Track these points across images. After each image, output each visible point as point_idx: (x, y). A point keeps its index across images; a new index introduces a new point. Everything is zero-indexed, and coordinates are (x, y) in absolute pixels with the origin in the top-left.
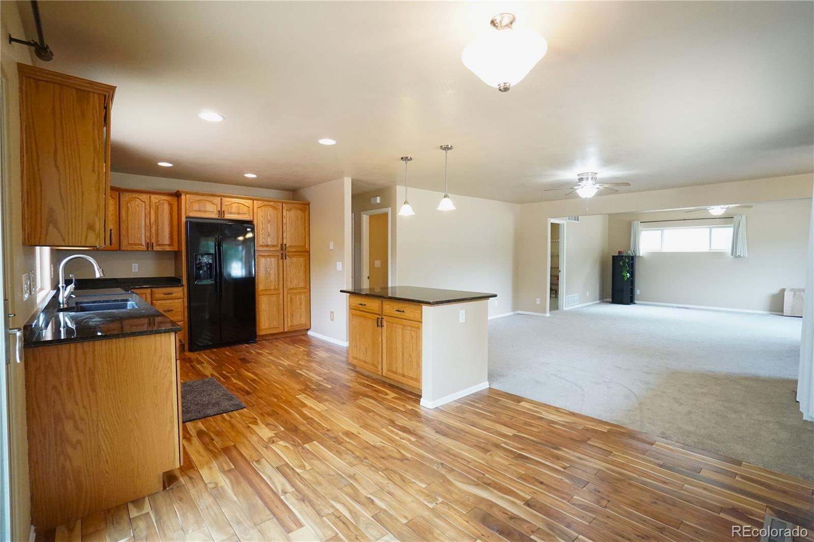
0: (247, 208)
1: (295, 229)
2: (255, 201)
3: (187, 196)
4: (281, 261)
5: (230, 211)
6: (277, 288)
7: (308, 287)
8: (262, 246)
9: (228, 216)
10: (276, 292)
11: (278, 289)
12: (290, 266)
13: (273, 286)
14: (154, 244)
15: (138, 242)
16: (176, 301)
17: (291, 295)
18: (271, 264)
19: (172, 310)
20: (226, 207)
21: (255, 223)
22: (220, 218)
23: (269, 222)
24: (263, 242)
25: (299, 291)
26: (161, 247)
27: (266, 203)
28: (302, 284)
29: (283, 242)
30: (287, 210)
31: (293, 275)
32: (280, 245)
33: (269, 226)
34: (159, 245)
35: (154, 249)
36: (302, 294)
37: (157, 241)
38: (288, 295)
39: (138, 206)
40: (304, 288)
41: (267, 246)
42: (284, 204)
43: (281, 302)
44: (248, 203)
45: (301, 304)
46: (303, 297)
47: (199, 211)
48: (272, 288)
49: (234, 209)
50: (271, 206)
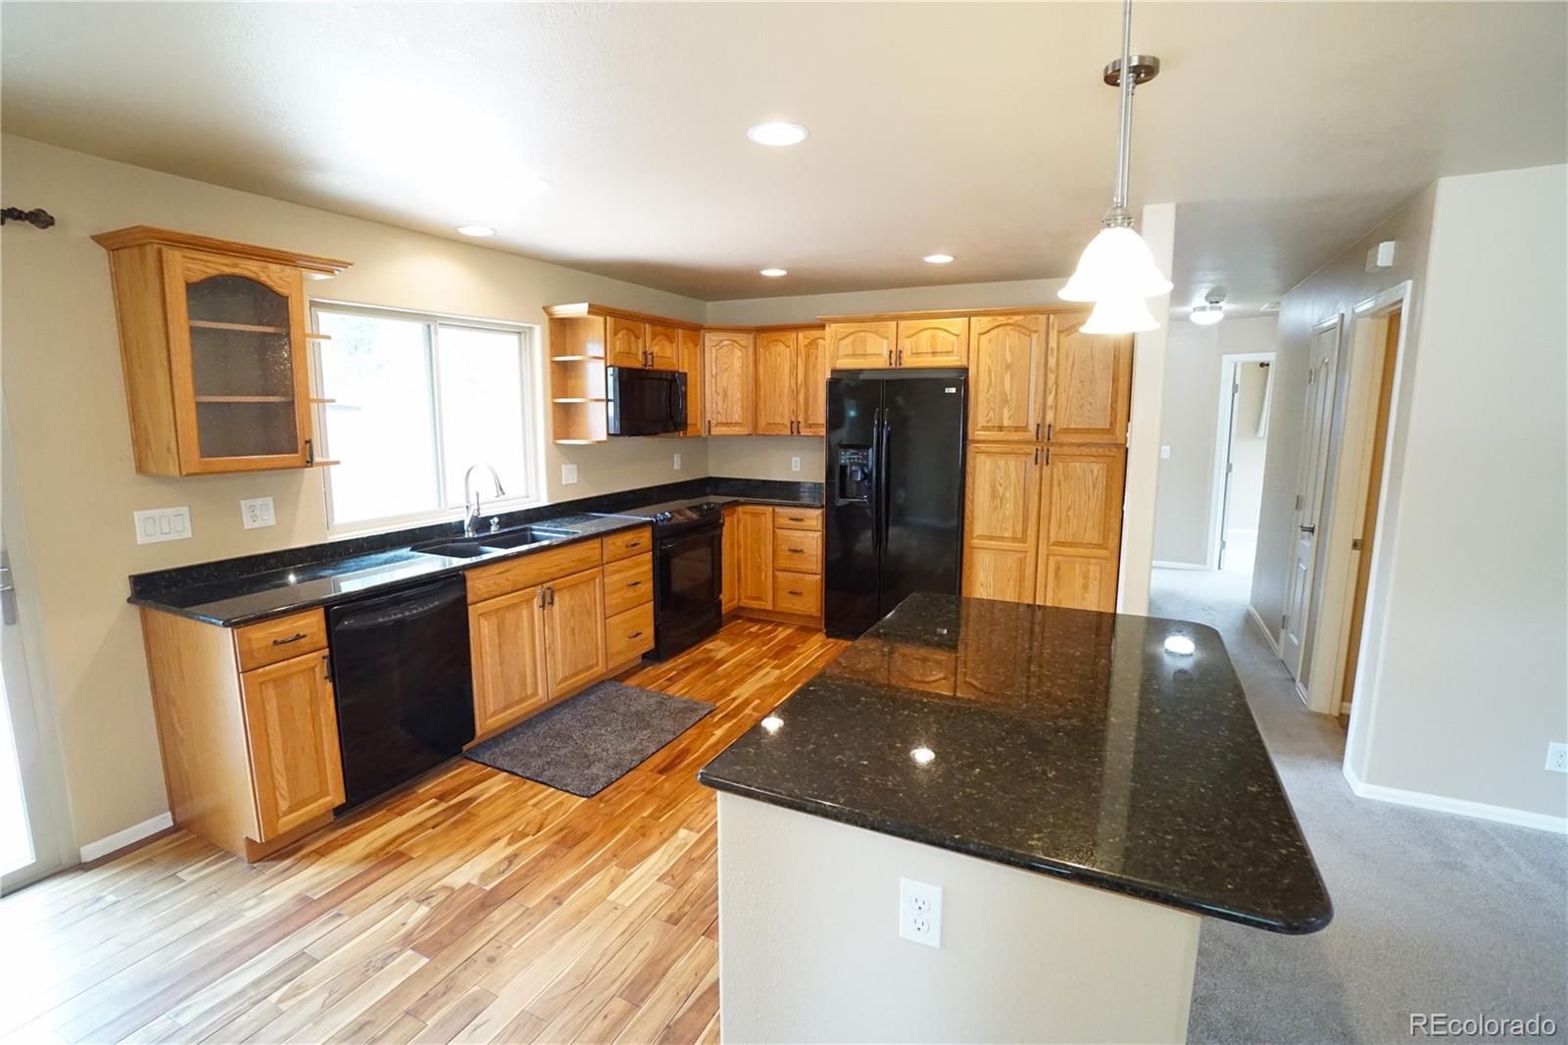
0: (955, 338)
1: (1081, 382)
2: (973, 319)
3: (833, 326)
4: (1035, 472)
5: (914, 351)
6: (1020, 536)
7: (1114, 545)
8: (985, 429)
9: (909, 361)
10: (1017, 545)
11: (1023, 540)
12: (1059, 485)
13: (1010, 530)
14: (802, 425)
15: (778, 420)
16: (811, 534)
17: (1059, 557)
18: (1008, 476)
19: (801, 551)
20: (909, 340)
21: (972, 373)
22: (893, 366)
23: (1008, 367)
24: (990, 420)
25: (1082, 551)
26: (813, 430)
27: (1002, 319)
28: (1092, 536)
29: (1044, 418)
30: (1059, 332)
31: (1068, 511)
32: (1032, 428)
33: (1007, 377)
34: (810, 426)
35: (802, 434)
36: (1092, 561)
37: (807, 418)
38: (1051, 558)
39: (779, 355)
40: (1100, 546)
41: (1001, 428)
42: (1052, 317)
43: (1029, 570)
44: (958, 324)
45: (1085, 587)
46: (1094, 570)
47: (854, 355)
48: (1006, 535)
49: (925, 347)
50: (1015, 325)
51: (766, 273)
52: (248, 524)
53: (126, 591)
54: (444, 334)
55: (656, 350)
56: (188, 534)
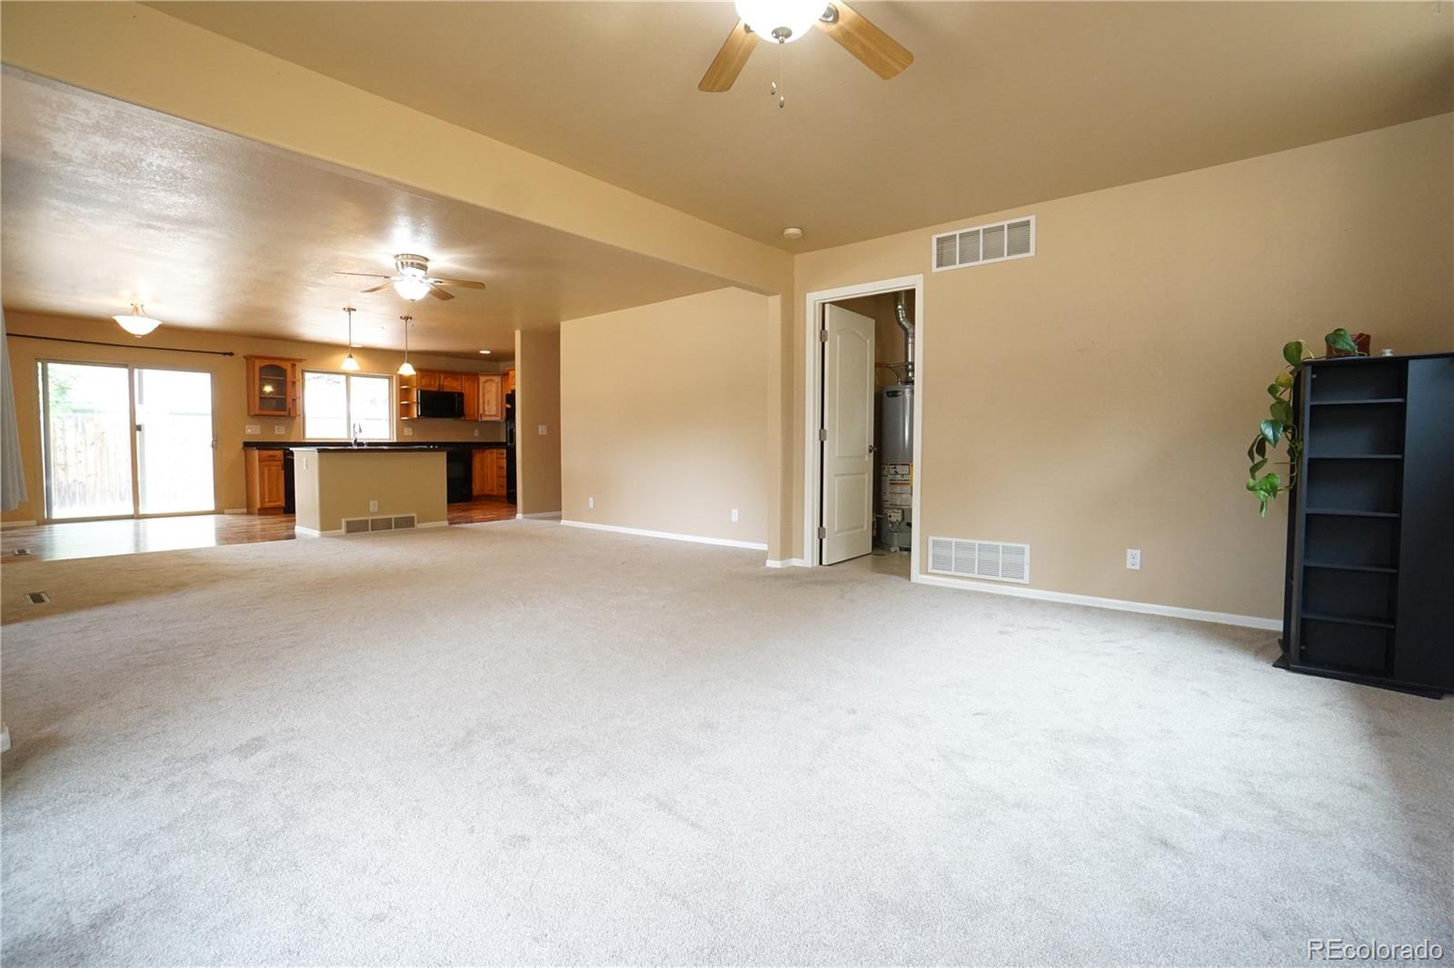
51: (482, 352)
52: (276, 433)
53: (242, 445)
54: (353, 379)
55: (446, 383)
56: (259, 433)
